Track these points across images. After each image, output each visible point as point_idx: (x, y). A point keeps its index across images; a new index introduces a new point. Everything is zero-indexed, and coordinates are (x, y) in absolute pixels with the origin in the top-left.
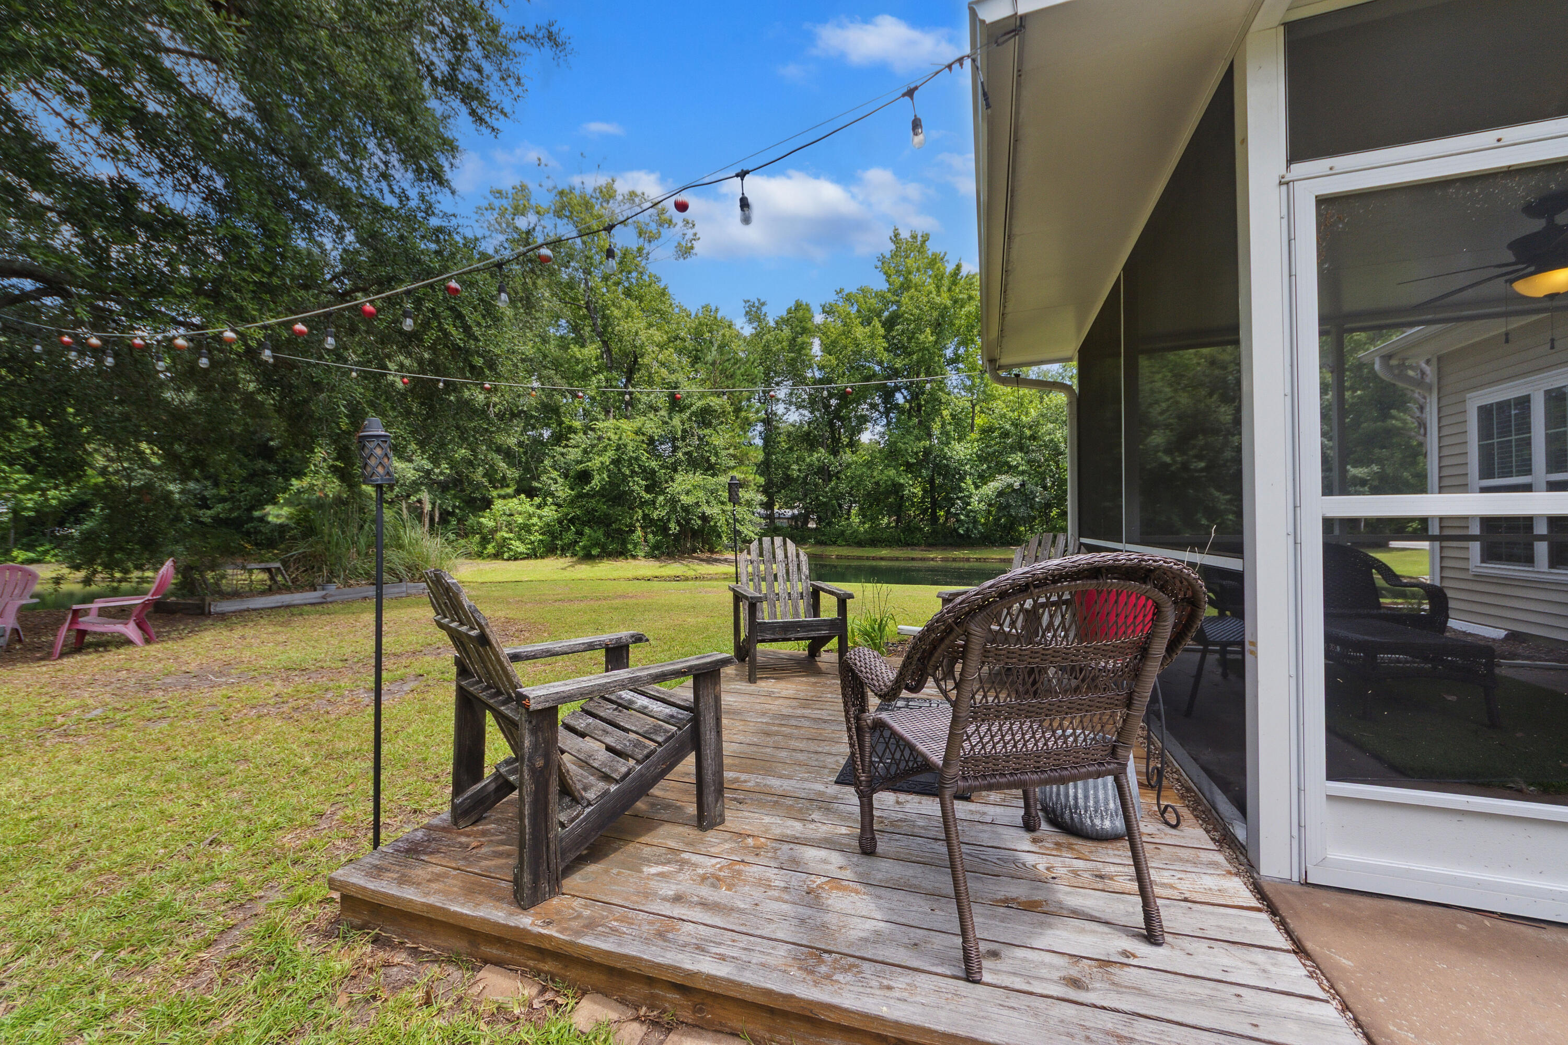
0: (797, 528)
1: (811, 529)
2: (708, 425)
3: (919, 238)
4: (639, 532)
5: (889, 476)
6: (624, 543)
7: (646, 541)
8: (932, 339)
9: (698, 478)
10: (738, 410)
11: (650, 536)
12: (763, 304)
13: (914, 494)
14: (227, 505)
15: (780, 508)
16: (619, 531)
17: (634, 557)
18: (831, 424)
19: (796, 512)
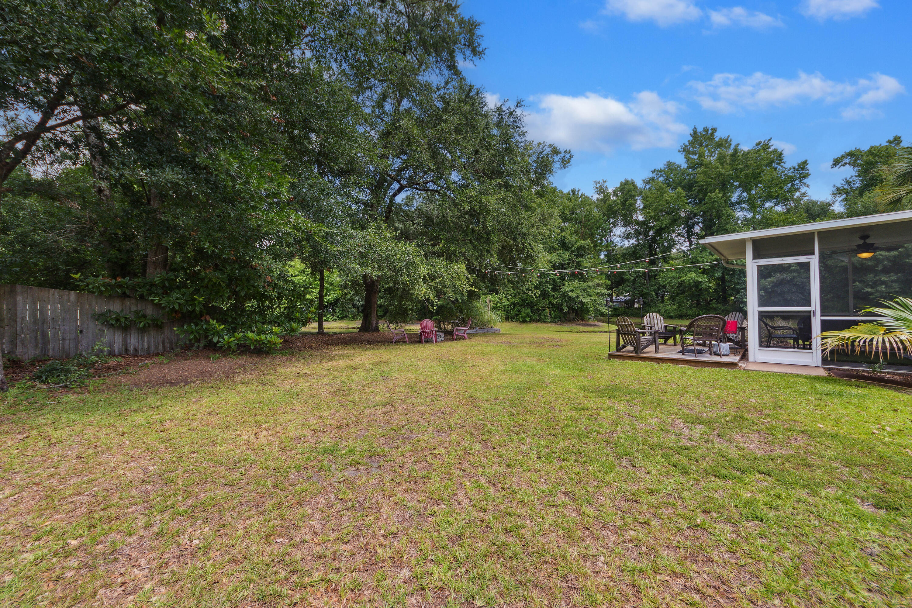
0: (628, 308)
1: (636, 308)
2: (581, 256)
3: (710, 132)
4: (547, 310)
5: (691, 277)
6: (540, 315)
7: (550, 314)
8: (720, 195)
9: (577, 283)
10: (595, 246)
11: (552, 312)
12: (605, 182)
13: (710, 287)
14: (384, 300)
15: (617, 296)
16: (538, 310)
17: (545, 322)
18: (650, 246)
19: (627, 298)
